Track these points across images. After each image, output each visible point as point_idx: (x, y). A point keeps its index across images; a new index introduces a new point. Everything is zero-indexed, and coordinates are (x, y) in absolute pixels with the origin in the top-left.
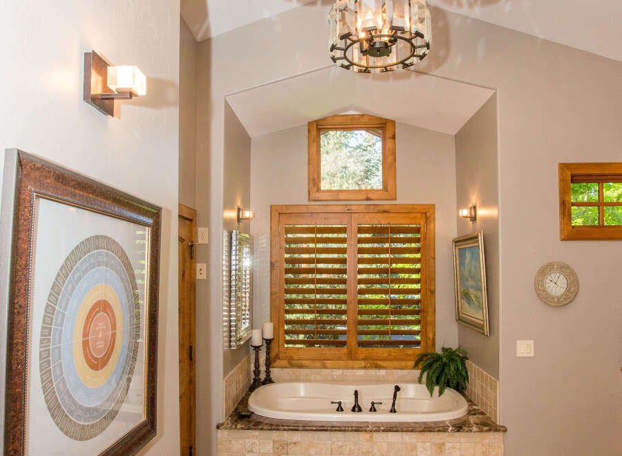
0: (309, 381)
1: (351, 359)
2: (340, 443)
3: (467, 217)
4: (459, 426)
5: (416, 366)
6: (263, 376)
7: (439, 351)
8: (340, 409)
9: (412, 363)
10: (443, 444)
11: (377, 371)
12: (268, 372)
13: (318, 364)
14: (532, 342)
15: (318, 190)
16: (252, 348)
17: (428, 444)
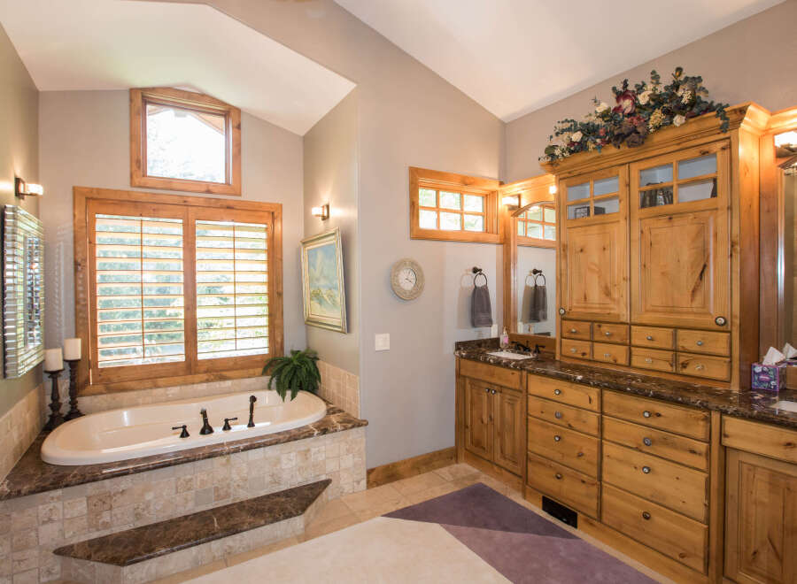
0: (137, 405)
1: (191, 374)
2: (189, 477)
3: (319, 216)
4: (324, 428)
5: (264, 373)
6: (65, 409)
7: (288, 354)
8: (185, 434)
9: (260, 370)
10: (309, 450)
11: (222, 383)
12: (73, 403)
13: (148, 383)
14: (388, 335)
15: (145, 175)
16: (46, 376)
17: (293, 454)
